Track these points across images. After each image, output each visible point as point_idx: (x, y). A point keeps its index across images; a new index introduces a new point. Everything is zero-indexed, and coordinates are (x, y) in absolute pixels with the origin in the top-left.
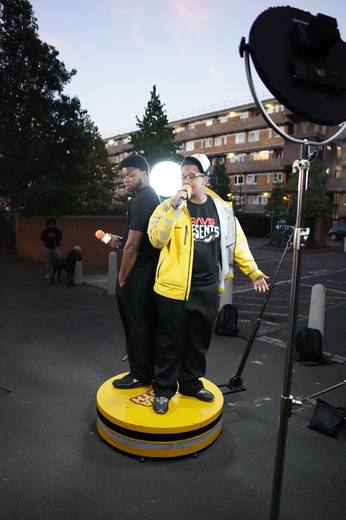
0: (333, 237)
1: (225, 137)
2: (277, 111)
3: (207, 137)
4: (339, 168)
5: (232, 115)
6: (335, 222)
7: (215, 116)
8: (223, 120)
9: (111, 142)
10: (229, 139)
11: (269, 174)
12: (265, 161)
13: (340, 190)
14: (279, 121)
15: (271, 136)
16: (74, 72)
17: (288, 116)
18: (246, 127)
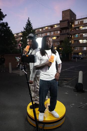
0: (73, 58)
1: (45, 33)
2: (57, 27)
3: (40, 34)
4: (73, 41)
5: (46, 28)
6: (72, 54)
7: (42, 28)
8: (44, 29)
9: (15, 35)
10: (46, 34)
11: (56, 43)
12: (55, 39)
13: (73, 46)
14: (58, 30)
15: (56, 33)
16: (6, 15)
17: (60, 28)
18: (50, 31)
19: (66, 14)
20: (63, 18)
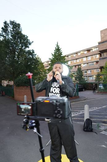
1: (80, 59)
2: (96, 50)
3: (74, 60)
5: (82, 52)
7: (77, 53)
8: (79, 54)
9: (45, 63)
11: (95, 70)
14: (96, 53)
15: (94, 58)
16: (33, 42)
17: (99, 51)
18: (86, 56)
19: (105, 33)
20: (102, 38)
